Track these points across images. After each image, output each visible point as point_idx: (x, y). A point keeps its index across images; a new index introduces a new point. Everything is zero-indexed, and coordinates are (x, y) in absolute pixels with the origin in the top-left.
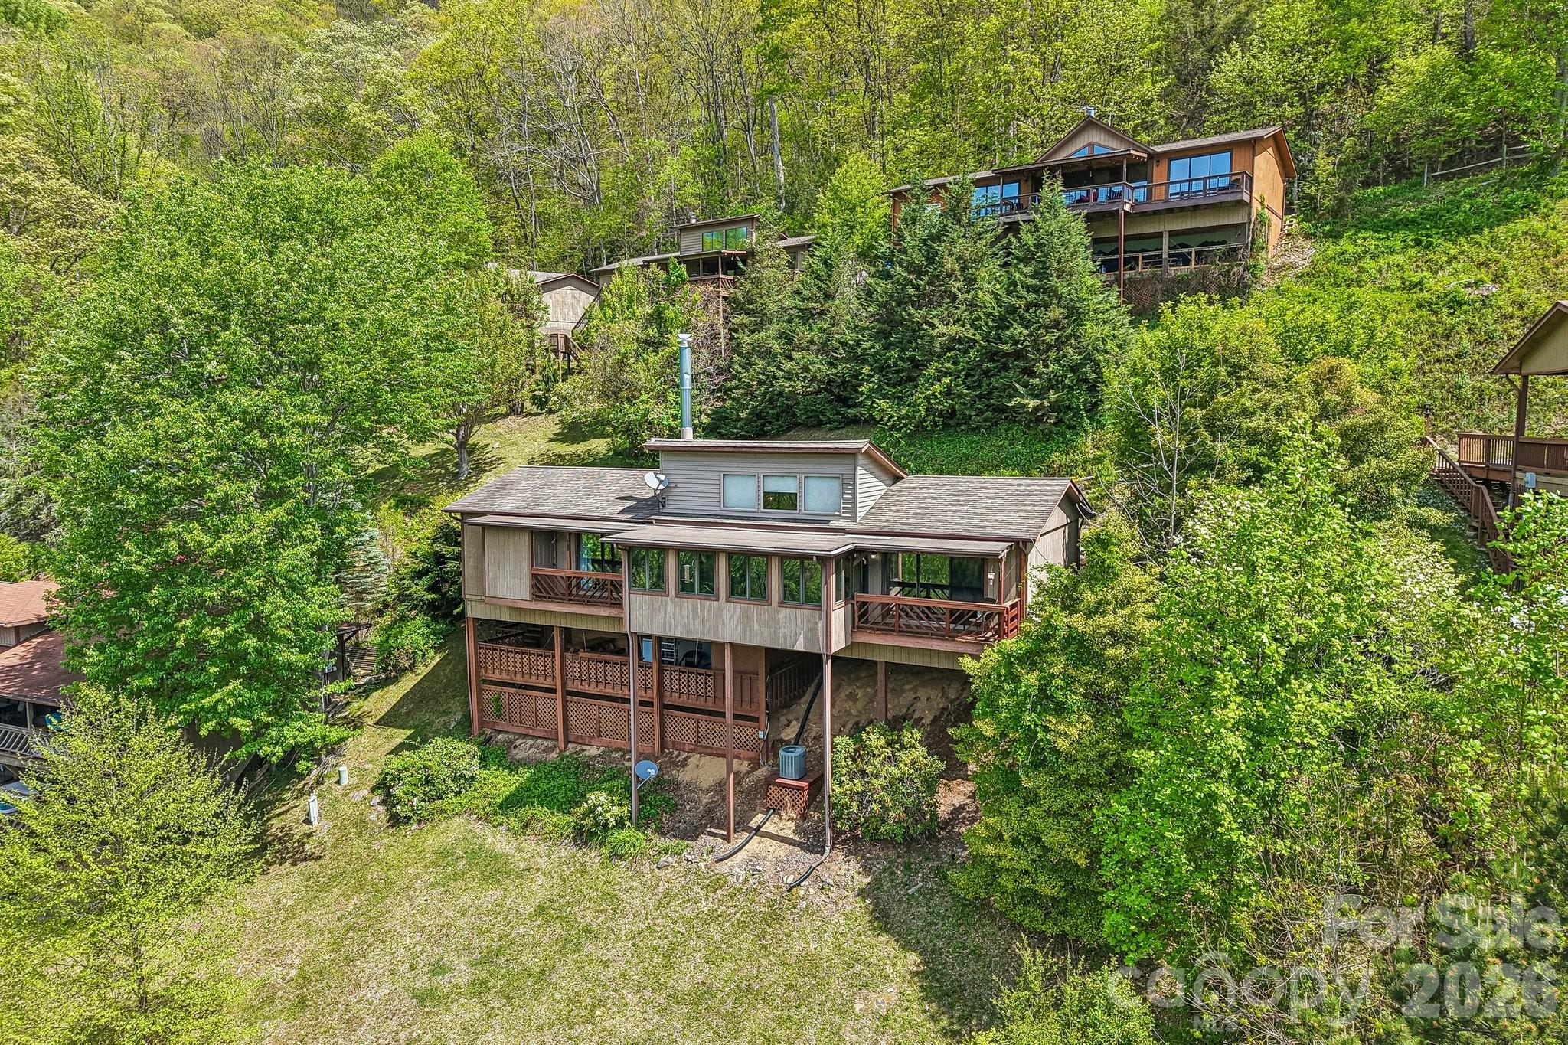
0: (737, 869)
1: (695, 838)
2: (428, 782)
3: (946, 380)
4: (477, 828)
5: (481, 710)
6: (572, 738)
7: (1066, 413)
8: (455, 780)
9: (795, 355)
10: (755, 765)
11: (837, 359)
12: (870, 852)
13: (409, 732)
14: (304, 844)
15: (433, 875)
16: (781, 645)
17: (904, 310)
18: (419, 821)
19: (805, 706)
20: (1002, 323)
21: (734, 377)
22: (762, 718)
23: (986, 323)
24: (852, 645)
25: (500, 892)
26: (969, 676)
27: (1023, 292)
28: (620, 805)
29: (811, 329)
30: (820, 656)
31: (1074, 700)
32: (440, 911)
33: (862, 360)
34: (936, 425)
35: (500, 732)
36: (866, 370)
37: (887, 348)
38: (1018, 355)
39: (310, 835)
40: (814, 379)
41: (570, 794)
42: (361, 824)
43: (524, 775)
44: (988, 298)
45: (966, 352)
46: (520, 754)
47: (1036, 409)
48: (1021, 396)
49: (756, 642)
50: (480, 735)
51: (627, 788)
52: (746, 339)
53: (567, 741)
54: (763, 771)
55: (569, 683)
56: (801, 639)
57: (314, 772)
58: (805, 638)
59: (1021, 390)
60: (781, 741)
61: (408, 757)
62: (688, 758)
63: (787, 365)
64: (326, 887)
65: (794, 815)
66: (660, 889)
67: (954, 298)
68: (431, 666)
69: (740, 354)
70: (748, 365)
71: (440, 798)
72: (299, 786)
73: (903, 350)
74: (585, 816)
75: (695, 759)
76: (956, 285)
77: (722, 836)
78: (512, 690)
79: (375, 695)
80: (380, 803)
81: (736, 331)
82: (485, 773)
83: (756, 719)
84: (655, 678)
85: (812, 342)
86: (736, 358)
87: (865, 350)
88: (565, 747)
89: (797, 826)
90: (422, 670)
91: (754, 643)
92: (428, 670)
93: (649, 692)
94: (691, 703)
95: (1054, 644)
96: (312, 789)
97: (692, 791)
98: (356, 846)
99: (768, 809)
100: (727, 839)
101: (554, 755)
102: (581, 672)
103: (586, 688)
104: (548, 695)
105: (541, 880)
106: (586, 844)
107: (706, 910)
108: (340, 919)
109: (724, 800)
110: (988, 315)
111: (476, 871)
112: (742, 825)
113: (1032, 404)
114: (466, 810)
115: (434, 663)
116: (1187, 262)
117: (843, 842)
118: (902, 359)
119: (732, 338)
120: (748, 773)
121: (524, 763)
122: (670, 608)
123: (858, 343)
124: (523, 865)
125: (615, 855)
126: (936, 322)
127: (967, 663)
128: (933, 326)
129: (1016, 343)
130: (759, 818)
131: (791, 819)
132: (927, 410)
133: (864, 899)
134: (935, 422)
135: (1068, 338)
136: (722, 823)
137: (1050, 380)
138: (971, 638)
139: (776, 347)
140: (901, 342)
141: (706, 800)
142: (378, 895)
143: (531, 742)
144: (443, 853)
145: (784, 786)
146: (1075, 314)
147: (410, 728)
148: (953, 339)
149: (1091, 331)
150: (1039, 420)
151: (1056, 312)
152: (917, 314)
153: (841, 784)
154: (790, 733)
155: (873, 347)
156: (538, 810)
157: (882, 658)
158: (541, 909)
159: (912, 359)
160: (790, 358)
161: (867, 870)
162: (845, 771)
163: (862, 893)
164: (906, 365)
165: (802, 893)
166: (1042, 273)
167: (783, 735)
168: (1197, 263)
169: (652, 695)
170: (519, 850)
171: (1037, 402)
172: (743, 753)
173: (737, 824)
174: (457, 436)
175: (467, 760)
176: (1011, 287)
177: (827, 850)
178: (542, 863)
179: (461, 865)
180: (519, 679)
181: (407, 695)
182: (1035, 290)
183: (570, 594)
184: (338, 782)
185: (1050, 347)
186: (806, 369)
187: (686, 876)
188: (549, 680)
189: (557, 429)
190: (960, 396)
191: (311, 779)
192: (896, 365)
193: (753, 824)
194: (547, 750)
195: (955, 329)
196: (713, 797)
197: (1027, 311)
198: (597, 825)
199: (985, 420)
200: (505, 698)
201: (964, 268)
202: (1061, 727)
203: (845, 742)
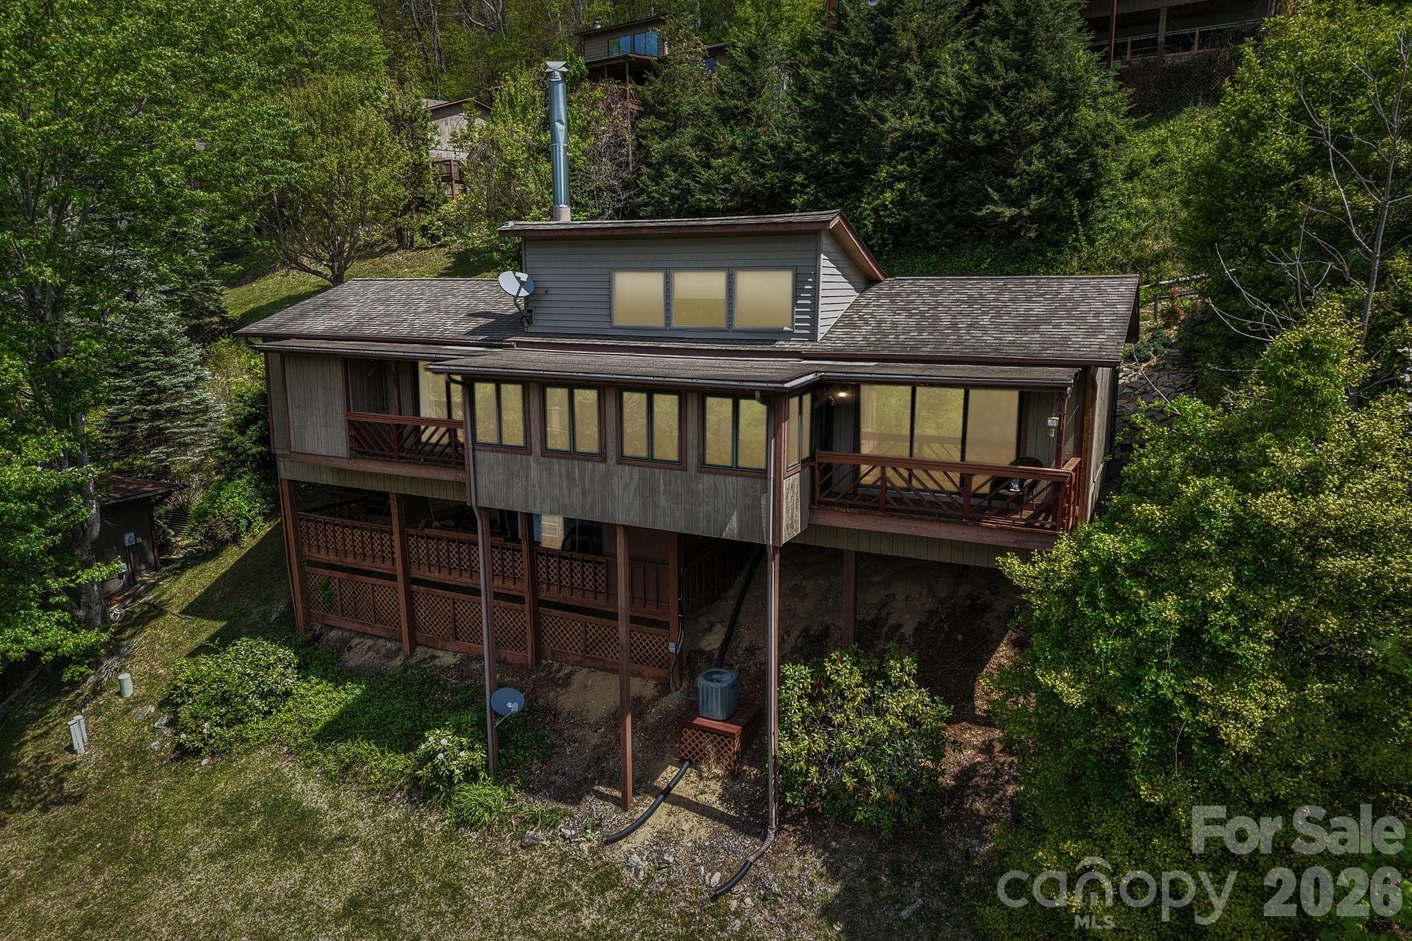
0: (635, 858)
1: (576, 800)
2: (224, 700)
3: (901, 186)
4: (286, 767)
5: (307, 600)
6: (420, 640)
7: (1048, 226)
8: (263, 696)
9: (716, 162)
10: (664, 688)
11: (764, 165)
12: (835, 838)
13: (219, 625)
14: (62, 781)
15: (217, 838)
16: (702, 529)
17: (848, 103)
18: (213, 754)
19: (732, 602)
20: (973, 110)
21: (642, 191)
22: (674, 624)
23: (951, 113)
24: (810, 528)
25: (298, 874)
26: (1019, 590)
27: (1000, 69)
28: (471, 749)
29: (732, 132)
30: (764, 548)
31: (1255, 651)
32: (214, 900)
33: (794, 167)
34: (884, 244)
35: (332, 628)
36: (799, 178)
37: (827, 150)
38: (992, 149)
39: (73, 767)
40: (736, 192)
41: (409, 724)
42: (138, 753)
43: (352, 692)
44: (952, 82)
45: (923, 150)
46: (353, 659)
47: (1013, 219)
48: (994, 203)
49: (664, 524)
50: (306, 631)
51: (481, 725)
52: (657, 147)
53: (414, 644)
54: (673, 700)
55: (414, 569)
56: (734, 522)
57: (92, 679)
58: (740, 521)
59: (996, 196)
60: (701, 652)
61: (206, 664)
62: (572, 673)
63: (705, 175)
64: (71, 852)
65: (719, 772)
66: (523, 883)
67: (908, 84)
68: (259, 537)
69: (649, 165)
70: (658, 177)
71: (241, 721)
72: (71, 697)
73: (845, 153)
74: (421, 763)
75: (581, 676)
76: (912, 69)
77: (615, 800)
78: (344, 575)
79: (189, 574)
80: (168, 725)
81: (644, 138)
82: (301, 688)
83: (665, 625)
84: (526, 564)
85: (733, 148)
86: (644, 169)
87: (798, 154)
88: (412, 651)
89: (725, 789)
90: (248, 542)
91: (660, 526)
92: (254, 543)
93: (518, 583)
94: (576, 599)
95: (1207, 545)
96: (85, 702)
97: (576, 725)
98: (126, 786)
99: (682, 761)
100: (622, 804)
101: (398, 662)
102: (428, 555)
103: (435, 575)
104: (388, 583)
105: (358, 856)
106: (424, 800)
107: (587, 923)
108: (79, 906)
109: (618, 741)
110: (953, 103)
111: (272, 838)
112: (644, 784)
113: (1008, 212)
114: (274, 739)
115: (263, 533)
116: (1188, 47)
117: (795, 820)
118: (844, 164)
119: (639, 146)
120: (655, 699)
121: (354, 675)
122: (534, 472)
123: (789, 147)
124: (337, 830)
125: (463, 822)
126: (887, 114)
127: (1013, 566)
128: (883, 120)
129: (989, 135)
130: (670, 772)
131: (716, 777)
132: (874, 225)
133: (831, 923)
134: (884, 240)
135: (1057, 130)
136: (615, 779)
137: (1031, 182)
138: (1002, 522)
139: (692, 154)
140: (841, 143)
141: (594, 739)
142: (139, 868)
143: (369, 642)
144: (236, 804)
145: (705, 730)
146: (1067, 97)
147: (221, 619)
148: (907, 135)
149: (1087, 116)
150: (1015, 234)
151: (1043, 94)
152: (863, 106)
153: (793, 737)
154: (712, 642)
155: (808, 149)
156: (363, 747)
157: (851, 546)
158: (354, 904)
159: (856, 164)
160: (708, 166)
161: (833, 872)
162: (797, 718)
163: (829, 912)
164: (849, 171)
165: (734, 904)
166: (1025, 45)
167: (703, 644)
168: (1201, 47)
169: (521, 588)
170: (335, 805)
171: (1014, 211)
172: (648, 670)
173: (638, 781)
174: (332, 268)
175: (280, 669)
176: (984, 66)
177: (771, 833)
178: (363, 828)
179: (255, 825)
180: (350, 561)
181: (224, 575)
182: (1016, 67)
183: (401, 449)
184: (120, 694)
185: (1034, 140)
186: (727, 179)
187: (561, 865)
188: (388, 563)
189: (448, 262)
190: (916, 205)
191: (86, 688)
192: (836, 170)
193: (662, 781)
194: (391, 655)
195: (910, 122)
196: (604, 735)
197: (1004, 94)
198: (438, 778)
199: (945, 237)
200: (335, 585)
201: (921, 48)
202: (1227, 700)
203: (799, 673)
